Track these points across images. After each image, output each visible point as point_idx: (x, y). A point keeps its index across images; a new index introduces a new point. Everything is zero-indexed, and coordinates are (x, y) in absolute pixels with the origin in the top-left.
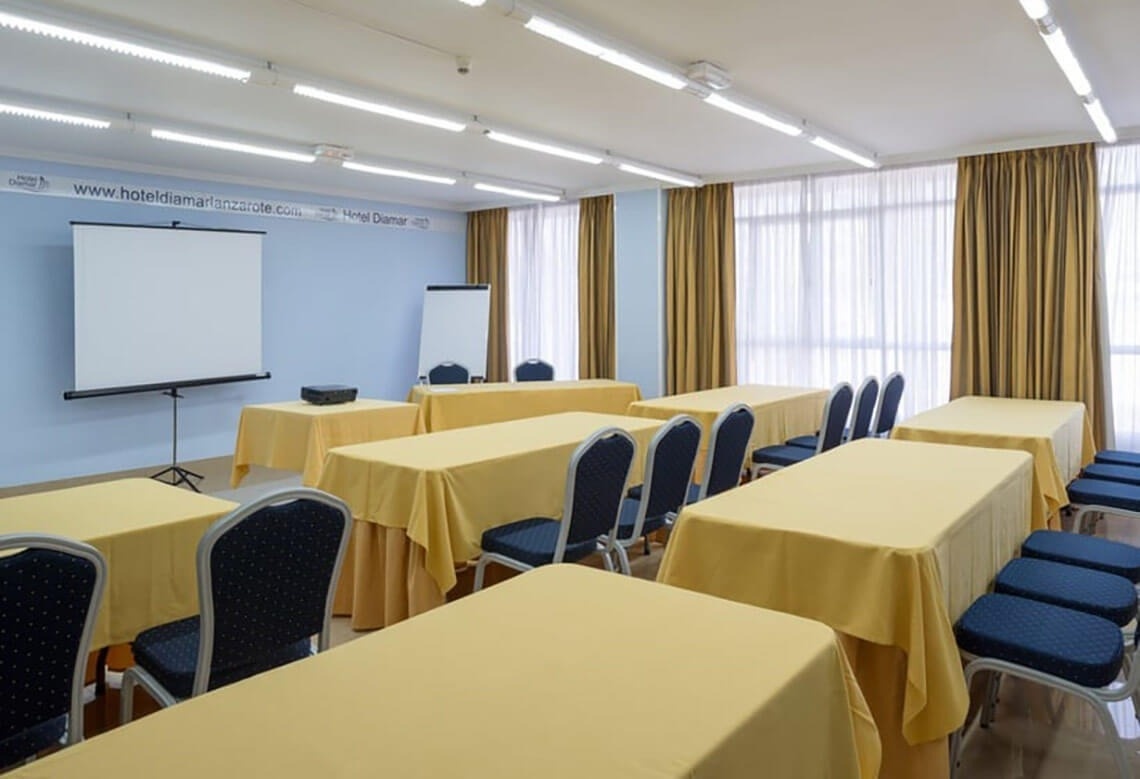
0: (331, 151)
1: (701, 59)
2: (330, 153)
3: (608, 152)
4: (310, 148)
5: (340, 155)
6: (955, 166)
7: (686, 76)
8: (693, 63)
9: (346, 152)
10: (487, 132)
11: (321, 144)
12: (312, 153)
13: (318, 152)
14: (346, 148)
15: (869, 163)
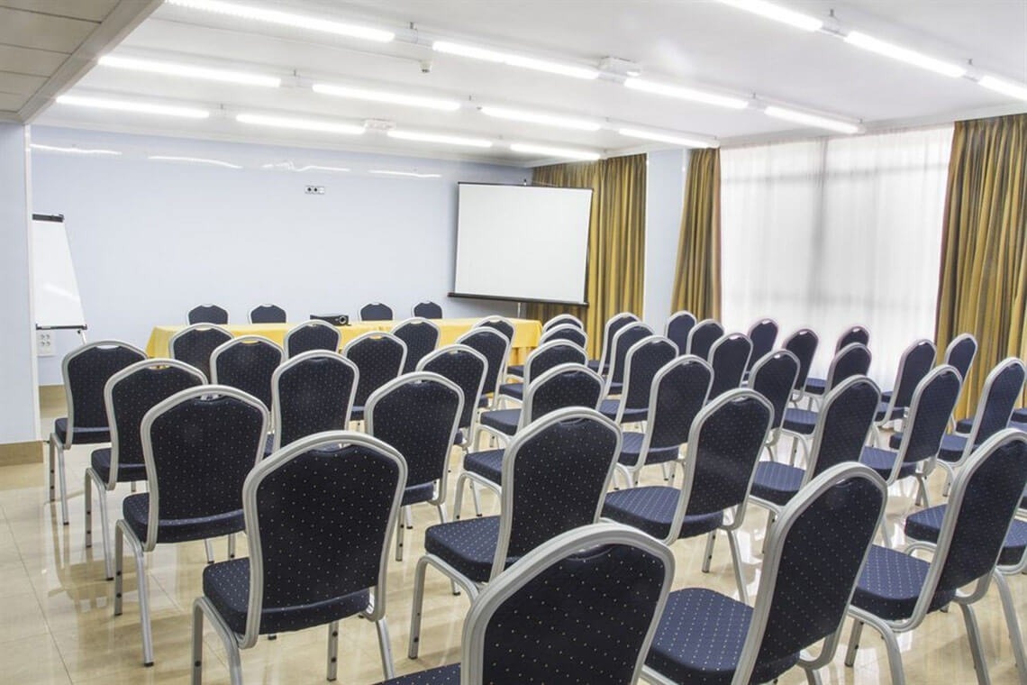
0: (376, 123)
1: (606, 55)
2: (375, 125)
3: (608, 119)
4: (361, 121)
5: (384, 126)
6: (952, 130)
7: (598, 68)
8: (603, 58)
9: (390, 124)
10: (479, 108)
11: (368, 119)
12: (362, 125)
13: (366, 125)
14: (389, 121)
15: (852, 129)
